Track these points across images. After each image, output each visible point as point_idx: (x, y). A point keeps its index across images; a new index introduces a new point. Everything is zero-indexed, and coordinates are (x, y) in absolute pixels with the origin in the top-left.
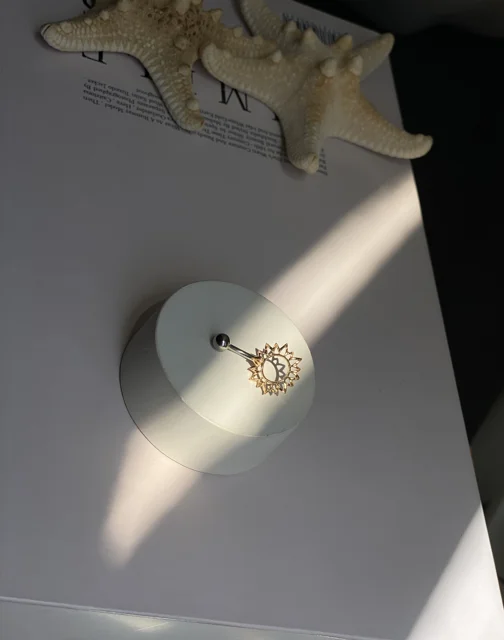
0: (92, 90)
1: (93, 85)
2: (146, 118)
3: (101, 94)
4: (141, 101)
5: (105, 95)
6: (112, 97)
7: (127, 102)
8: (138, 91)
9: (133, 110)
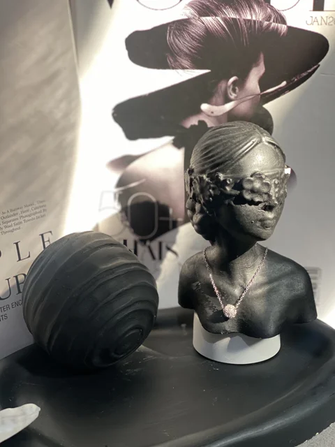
0: (42, 209)
1: (42, 214)
2: (11, 210)
3: (37, 210)
4: (17, 222)
5: (35, 211)
6: (32, 212)
7: (24, 215)
8: (19, 228)
9: (19, 211)
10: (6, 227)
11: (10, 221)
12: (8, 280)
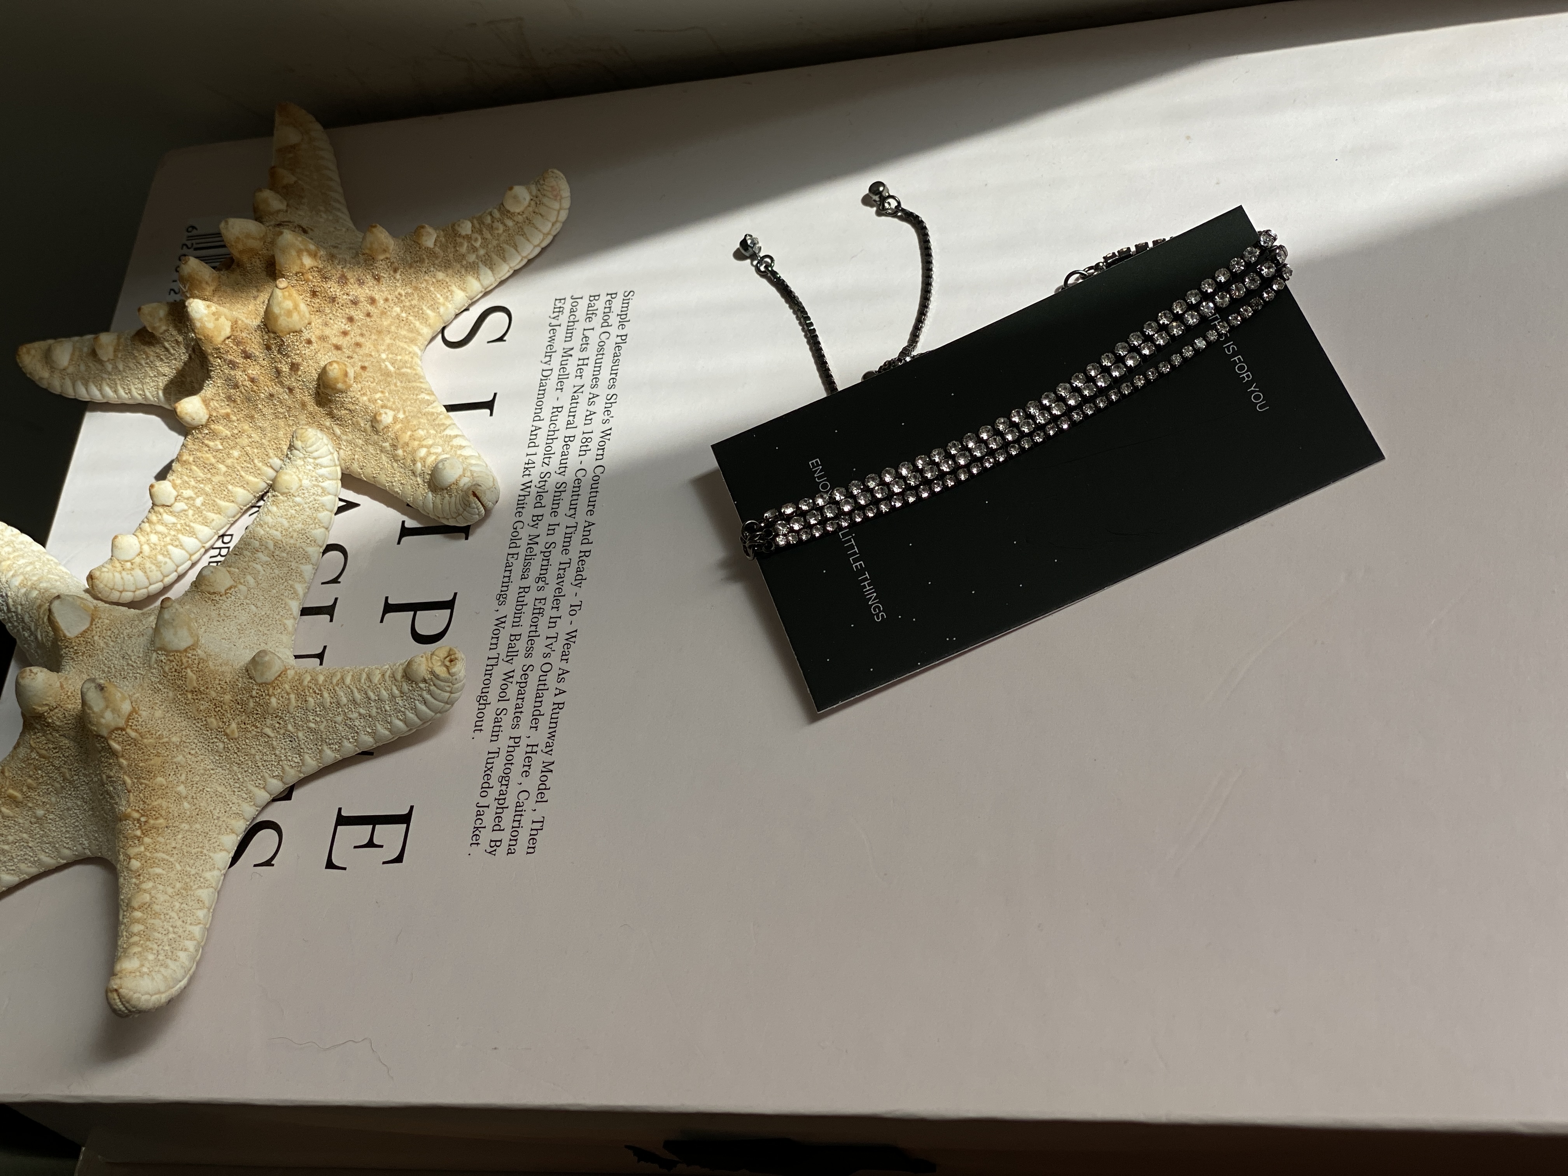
1: (486, 836)
4: (507, 720)
5: (511, 801)
6: (512, 791)
9: (541, 737)
10: (508, 676)
11: (521, 694)
12: (320, 656)
